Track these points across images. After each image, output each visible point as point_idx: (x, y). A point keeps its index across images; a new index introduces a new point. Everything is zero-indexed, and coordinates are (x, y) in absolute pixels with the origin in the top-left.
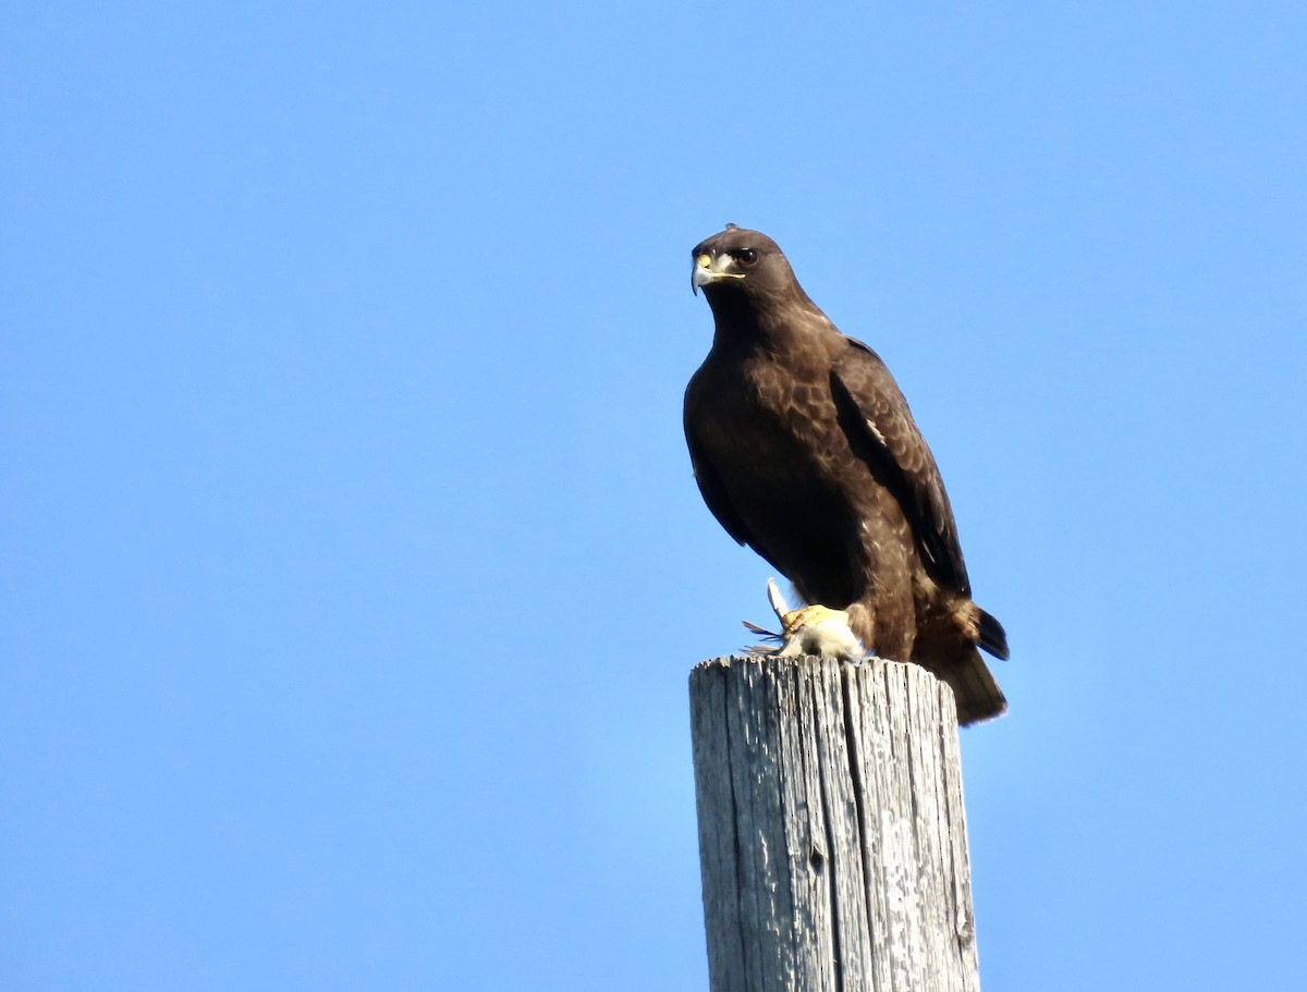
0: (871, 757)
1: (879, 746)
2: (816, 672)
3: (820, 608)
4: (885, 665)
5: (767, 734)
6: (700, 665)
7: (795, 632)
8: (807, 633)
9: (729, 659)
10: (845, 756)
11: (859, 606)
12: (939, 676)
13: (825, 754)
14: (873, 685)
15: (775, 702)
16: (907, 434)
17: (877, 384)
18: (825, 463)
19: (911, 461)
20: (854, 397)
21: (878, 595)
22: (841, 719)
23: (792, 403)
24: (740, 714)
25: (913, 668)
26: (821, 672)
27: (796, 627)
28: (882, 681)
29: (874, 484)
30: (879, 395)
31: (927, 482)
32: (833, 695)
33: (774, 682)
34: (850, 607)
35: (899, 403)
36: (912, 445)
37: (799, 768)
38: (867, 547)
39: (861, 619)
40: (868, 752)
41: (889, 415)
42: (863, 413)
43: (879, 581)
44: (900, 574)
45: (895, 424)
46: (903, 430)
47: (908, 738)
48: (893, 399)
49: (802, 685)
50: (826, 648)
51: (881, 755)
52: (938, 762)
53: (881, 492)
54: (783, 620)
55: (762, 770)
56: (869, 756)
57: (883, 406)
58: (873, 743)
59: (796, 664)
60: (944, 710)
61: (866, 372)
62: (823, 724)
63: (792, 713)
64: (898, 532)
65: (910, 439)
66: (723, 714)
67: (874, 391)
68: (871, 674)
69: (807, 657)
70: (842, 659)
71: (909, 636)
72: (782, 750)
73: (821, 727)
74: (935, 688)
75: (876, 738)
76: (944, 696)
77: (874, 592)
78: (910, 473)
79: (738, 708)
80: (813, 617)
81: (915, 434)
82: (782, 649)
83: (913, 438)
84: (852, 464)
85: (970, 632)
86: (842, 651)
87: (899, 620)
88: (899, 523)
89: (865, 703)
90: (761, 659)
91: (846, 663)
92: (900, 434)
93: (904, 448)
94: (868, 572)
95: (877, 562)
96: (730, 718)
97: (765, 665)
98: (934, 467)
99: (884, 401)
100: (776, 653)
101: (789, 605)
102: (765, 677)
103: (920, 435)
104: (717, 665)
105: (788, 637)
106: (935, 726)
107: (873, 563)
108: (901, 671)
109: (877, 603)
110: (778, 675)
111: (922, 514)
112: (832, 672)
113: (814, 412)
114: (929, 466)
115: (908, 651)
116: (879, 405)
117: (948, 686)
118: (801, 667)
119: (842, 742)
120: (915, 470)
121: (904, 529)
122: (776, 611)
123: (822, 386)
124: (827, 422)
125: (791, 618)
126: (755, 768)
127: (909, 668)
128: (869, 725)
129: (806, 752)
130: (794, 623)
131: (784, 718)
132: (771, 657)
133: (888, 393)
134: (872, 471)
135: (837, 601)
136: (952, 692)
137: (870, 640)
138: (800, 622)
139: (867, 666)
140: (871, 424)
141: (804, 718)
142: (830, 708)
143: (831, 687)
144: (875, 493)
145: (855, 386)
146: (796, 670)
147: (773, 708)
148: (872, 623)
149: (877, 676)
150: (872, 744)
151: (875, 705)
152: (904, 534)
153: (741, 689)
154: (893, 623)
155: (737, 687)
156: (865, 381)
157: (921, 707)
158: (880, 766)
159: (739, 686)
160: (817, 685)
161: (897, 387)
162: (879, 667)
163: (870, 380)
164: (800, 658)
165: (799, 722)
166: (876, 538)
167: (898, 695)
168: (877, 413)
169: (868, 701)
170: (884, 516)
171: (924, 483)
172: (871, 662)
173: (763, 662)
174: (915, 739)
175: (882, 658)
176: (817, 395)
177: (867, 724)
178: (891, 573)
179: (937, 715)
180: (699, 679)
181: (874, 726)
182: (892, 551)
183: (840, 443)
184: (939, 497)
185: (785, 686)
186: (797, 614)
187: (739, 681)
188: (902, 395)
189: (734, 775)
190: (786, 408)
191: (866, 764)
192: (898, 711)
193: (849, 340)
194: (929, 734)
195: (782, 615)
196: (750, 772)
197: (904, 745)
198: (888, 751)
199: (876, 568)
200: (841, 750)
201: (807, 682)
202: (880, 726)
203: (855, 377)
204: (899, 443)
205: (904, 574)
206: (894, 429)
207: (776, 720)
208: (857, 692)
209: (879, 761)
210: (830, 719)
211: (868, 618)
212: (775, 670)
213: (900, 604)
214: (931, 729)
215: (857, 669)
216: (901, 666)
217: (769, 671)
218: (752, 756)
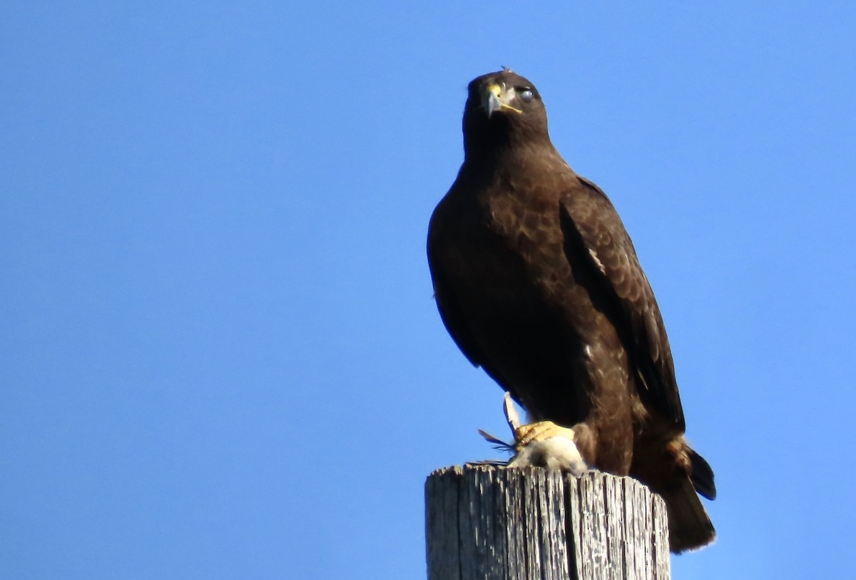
0: (589, 561)
1: (596, 551)
2: (541, 483)
3: (549, 424)
4: (605, 478)
5: (495, 538)
6: (435, 472)
7: (526, 445)
8: (536, 447)
9: (462, 468)
10: (565, 560)
11: (584, 426)
12: (653, 490)
13: (547, 557)
14: (594, 495)
15: (502, 508)
16: (627, 266)
17: (600, 218)
18: (550, 288)
19: (629, 291)
20: (578, 227)
21: (602, 418)
22: (562, 526)
23: (523, 229)
24: (470, 517)
25: (630, 481)
26: (546, 482)
27: (527, 440)
28: (601, 493)
29: (594, 310)
30: (602, 228)
31: (643, 311)
32: (556, 503)
33: (502, 490)
34: (576, 426)
35: (622, 239)
36: (631, 277)
37: (523, 569)
38: (592, 374)
39: (586, 437)
40: (586, 556)
41: (611, 246)
42: (586, 242)
43: (602, 405)
44: (621, 398)
45: (615, 257)
46: (622, 261)
47: (623, 544)
48: (616, 234)
49: (528, 493)
50: (551, 461)
51: (598, 559)
52: (650, 567)
53: (600, 317)
54: (516, 433)
55: (488, 570)
56: (587, 561)
57: (605, 238)
58: (591, 547)
59: (523, 474)
60: (657, 521)
61: (591, 205)
62: (546, 529)
63: (517, 517)
64: (616, 355)
65: (629, 271)
66: (455, 518)
67: (597, 224)
68: (591, 486)
69: (533, 469)
70: (565, 472)
71: (628, 454)
72: (507, 552)
73: (544, 532)
74: (649, 500)
75: (594, 544)
76: (658, 507)
77: (597, 415)
78: (627, 300)
79: (469, 512)
80: (543, 433)
81: (636, 270)
82: (511, 460)
83: (633, 271)
84: (574, 290)
85: (683, 461)
86: (567, 466)
87: (619, 440)
88: (617, 348)
89: (585, 512)
90: (491, 469)
91: (569, 475)
92: (619, 265)
93: (623, 279)
94: (592, 396)
95: (600, 388)
96: (461, 522)
97: (494, 474)
98: (653, 302)
99: (606, 233)
100: (506, 464)
101: (520, 420)
102: (495, 485)
103: (641, 271)
104: (451, 472)
105: (519, 449)
106: (648, 534)
107: (597, 388)
108: (619, 484)
109: (600, 424)
110: (506, 484)
111: (637, 341)
112: (555, 483)
113: (542, 237)
114: (646, 298)
115: (627, 467)
116: (601, 236)
117: (661, 499)
118: (528, 477)
119: (563, 547)
120: (632, 299)
121: (621, 354)
122: (511, 424)
123: (551, 215)
124: (554, 247)
125: (524, 430)
126: (482, 567)
127: (626, 482)
128: (588, 532)
129: (530, 555)
130: (526, 436)
131: (511, 523)
132: (501, 467)
133: (612, 228)
134: (592, 298)
135: (565, 420)
136: (664, 504)
137: (593, 458)
138: (531, 436)
139: (588, 478)
140: (593, 253)
141: (529, 524)
142: (552, 516)
143: (554, 496)
144: (594, 318)
145: (581, 217)
146: (523, 480)
147: (501, 514)
148: (595, 442)
149: (597, 487)
150: (590, 550)
151: (594, 514)
152: (623, 357)
153: (472, 496)
154: (614, 442)
155: (469, 494)
156: (589, 214)
157: (636, 516)
158: (597, 569)
159: (471, 492)
160: (542, 494)
161: (622, 226)
162: (598, 481)
163: (595, 214)
164: (528, 469)
165: (525, 527)
166: (600, 366)
167: (615, 506)
168: (599, 244)
169: (588, 510)
170: (602, 339)
171: (640, 313)
172: (592, 475)
173: (493, 471)
174: (630, 547)
175: (602, 470)
176: (546, 222)
177: (587, 531)
178: (612, 398)
179: (650, 525)
180: (434, 485)
181: (592, 533)
182: (614, 378)
183: (565, 270)
184: (655, 329)
185: (512, 494)
186: (529, 427)
187: (471, 487)
188: (625, 233)
189: (463, 573)
190: (518, 233)
191: (584, 568)
192: (615, 520)
193: (580, 179)
194: (642, 542)
195: (515, 428)
196: (478, 572)
197: (619, 551)
198: (604, 555)
199: (600, 392)
200: (562, 554)
201: (532, 491)
202: (598, 533)
203: (582, 210)
204: (618, 273)
205: (624, 399)
206: (613, 260)
207: (503, 525)
208: (578, 501)
209: (596, 565)
210: (552, 526)
211: (591, 437)
212: (504, 479)
213: (621, 426)
214: (644, 537)
215: (579, 481)
216: (619, 479)
217: (498, 480)
218: (481, 557)
